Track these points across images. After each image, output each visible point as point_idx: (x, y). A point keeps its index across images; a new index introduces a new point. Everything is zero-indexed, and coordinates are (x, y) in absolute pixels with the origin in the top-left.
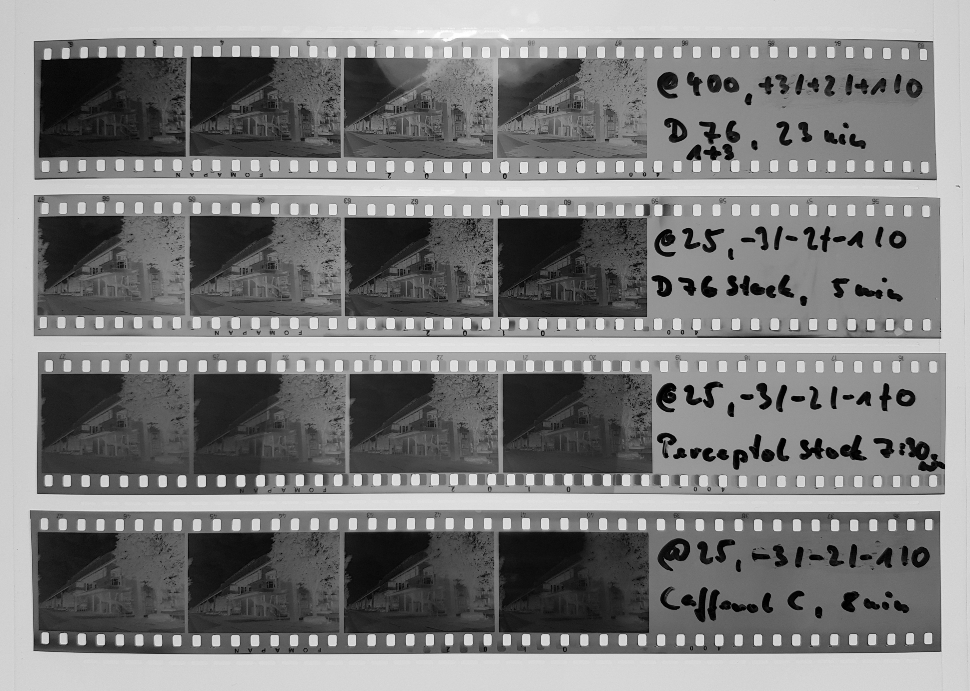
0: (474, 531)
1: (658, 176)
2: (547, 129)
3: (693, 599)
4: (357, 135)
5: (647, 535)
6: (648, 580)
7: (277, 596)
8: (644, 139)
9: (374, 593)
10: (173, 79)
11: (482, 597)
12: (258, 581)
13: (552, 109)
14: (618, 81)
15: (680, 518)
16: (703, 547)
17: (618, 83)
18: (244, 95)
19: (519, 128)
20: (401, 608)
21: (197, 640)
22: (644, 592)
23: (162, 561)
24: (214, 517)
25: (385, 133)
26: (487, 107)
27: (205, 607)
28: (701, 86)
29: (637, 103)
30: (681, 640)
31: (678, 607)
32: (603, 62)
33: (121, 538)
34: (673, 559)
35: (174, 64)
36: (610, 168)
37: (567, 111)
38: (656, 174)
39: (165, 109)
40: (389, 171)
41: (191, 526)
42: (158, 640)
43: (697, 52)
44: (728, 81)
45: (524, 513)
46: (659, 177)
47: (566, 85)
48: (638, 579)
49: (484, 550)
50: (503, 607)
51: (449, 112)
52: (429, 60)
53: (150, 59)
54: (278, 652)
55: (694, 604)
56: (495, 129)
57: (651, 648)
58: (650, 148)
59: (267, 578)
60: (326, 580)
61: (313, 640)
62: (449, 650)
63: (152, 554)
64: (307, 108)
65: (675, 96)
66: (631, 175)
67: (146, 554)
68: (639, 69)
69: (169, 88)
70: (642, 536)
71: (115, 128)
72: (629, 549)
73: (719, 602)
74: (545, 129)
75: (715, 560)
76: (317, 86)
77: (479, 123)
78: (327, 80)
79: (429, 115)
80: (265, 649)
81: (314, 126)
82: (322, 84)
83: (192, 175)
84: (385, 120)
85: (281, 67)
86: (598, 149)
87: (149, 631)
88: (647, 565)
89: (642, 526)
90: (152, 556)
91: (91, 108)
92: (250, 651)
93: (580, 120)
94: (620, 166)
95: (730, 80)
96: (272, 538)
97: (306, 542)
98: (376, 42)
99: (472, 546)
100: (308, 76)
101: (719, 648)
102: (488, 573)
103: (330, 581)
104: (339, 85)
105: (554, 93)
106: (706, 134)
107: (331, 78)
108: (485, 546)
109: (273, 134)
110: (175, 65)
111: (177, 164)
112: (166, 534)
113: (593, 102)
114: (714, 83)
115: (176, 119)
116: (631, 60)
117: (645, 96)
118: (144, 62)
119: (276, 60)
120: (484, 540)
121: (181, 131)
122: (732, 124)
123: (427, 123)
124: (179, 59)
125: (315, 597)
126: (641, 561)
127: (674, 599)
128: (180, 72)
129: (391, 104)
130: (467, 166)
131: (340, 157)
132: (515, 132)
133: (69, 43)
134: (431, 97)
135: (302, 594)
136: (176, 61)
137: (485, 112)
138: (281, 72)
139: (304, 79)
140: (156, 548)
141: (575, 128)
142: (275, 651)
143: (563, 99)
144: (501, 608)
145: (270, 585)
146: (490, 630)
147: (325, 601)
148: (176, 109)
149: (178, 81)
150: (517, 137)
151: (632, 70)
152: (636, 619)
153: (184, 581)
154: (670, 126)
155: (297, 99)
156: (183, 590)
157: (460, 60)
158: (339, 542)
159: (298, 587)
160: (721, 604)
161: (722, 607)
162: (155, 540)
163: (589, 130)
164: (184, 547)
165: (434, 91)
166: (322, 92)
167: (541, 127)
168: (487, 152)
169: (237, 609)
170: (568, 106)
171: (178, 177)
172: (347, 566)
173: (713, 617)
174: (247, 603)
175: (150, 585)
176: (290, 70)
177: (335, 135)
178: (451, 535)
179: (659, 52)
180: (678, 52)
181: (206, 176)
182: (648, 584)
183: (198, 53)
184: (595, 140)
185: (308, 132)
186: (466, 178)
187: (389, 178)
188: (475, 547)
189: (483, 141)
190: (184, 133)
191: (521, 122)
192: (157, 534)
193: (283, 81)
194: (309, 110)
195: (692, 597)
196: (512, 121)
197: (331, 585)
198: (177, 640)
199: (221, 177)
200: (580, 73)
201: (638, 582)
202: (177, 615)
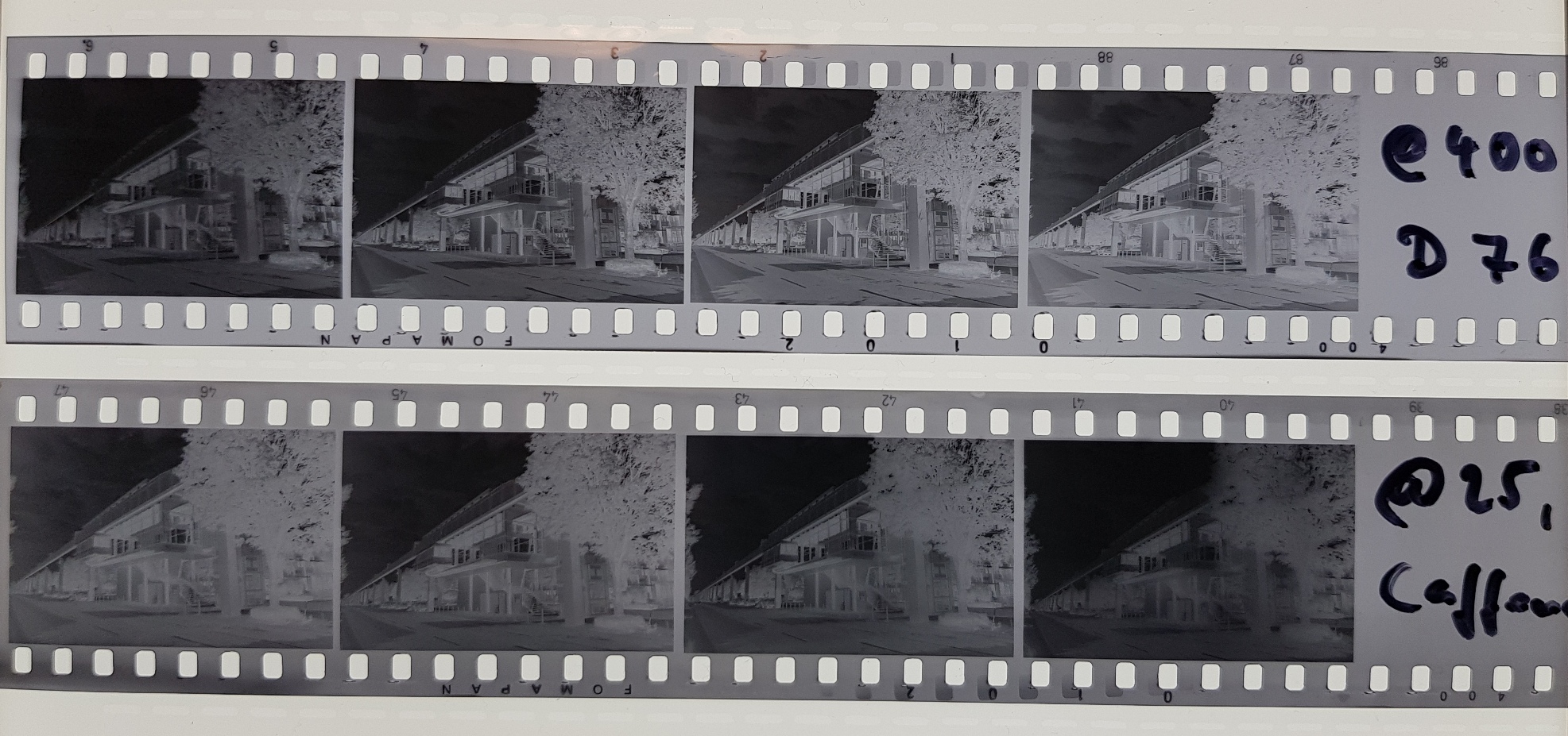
0: (969, 437)
1: (1382, 352)
2: (1138, 244)
3: (1449, 590)
4: (719, 254)
5: (1352, 448)
6: (1353, 547)
7: (536, 571)
8: (1351, 270)
9: (750, 566)
10: (314, 126)
11: (988, 580)
12: (497, 536)
13: (1149, 201)
14: (1297, 142)
15: (1422, 413)
16: (1472, 475)
17: (1296, 147)
18: (473, 165)
19: (1075, 241)
20: (808, 600)
21: (358, 666)
22: (1344, 574)
23: (283, 491)
24: (401, 396)
25: (780, 251)
26: (1005, 195)
27: (377, 593)
28: (1475, 155)
29: (1337, 192)
30: (1421, 678)
31: (1417, 608)
32: (1262, 99)
33: (192, 439)
34: (1408, 503)
35: (317, 93)
36: (1279, 331)
37: (1184, 206)
38: (1379, 349)
39: (295, 191)
40: (787, 333)
41: (349, 414)
42: (272, 665)
43: (1467, 82)
44: (1533, 147)
45: (1079, 400)
46: (1385, 355)
47: (1182, 150)
48: (1332, 545)
49: (991, 477)
50: (1032, 603)
51: (922, 207)
52: (879, 93)
53: (263, 81)
54: (537, 692)
55: (1451, 601)
56: (1022, 242)
57: (1357, 697)
58: (1365, 289)
59: (515, 531)
60: (645, 537)
61: (615, 668)
62: (912, 694)
63: (262, 475)
64: (611, 195)
65: (1419, 177)
66: (1323, 347)
67: (248, 475)
68: (1343, 118)
69: (306, 146)
70: (1339, 451)
71: (185, 233)
72: (1311, 479)
73: (1505, 595)
74: (1133, 244)
75: (1496, 504)
76: (634, 146)
77: (988, 230)
78: (657, 134)
79: (879, 212)
80: (509, 686)
81: (626, 235)
82: (644, 143)
83: (356, 340)
84: (781, 222)
85: (554, 105)
86: (1252, 290)
87: (255, 643)
88: (1352, 515)
89: (1340, 429)
90: (263, 479)
91: (132, 188)
92: (477, 690)
93: (1211, 226)
94: (1300, 328)
95: (1538, 144)
96: (527, 445)
97: (601, 453)
98: (764, 52)
99: (965, 470)
100: (614, 125)
101: (1502, 696)
102: (999, 529)
103: (653, 539)
104: (682, 146)
105: (1154, 167)
106: (1487, 261)
107: (664, 131)
108: (993, 469)
109: (535, 251)
110: (320, 95)
111: (323, 314)
112: (293, 432)
113: (1242, 186)
114: (1504, 150)
115: (319, 216)
116: (1324, 96)
117: (1354, 175)
118: (249, 88)
119: (542, 89)
120: (991, 457)
121: (332, 244)
122: (1542, 240)
123: (874, 229)
124: (328, 82)
125: (621, 573)
126: (1339, 506)
127: (1408, 589)
128: (331, 113)
129: (794, 188)
130: (960, 323)
131: (682, 302)
132: (1066, 250)
133: (84, 42)
134: (883, 173)
135: (591, 567)
136: (321, 86)
137: (1002, 206)
138: (555, 115)
139: (605, 131)
140: (271, 463)
141: (1200, 244)
142: (533, 692)
143: (1175, 180)
144: (1027, 606)
145: (523, 545)
146: (1004, 653)
147: (643, 581)
148: (320, 194)
149: (325, 132)
150: (1070, 262)
151: (1325, 118)
152: (1325, 632)
153: (332, 535)
154: (1409, 243)
155: (588, 175)
156: (330, 554)
157: (947, 93)
158: (674, 455)
159: (584, 551)
160: (1508, 600)
161: (1511, 607)
162: (269, 444)
163: (1232, 247)
164: (334, 459)
165: (889, 160)
166: (644, 161)
167: (1124, 240)
168: (1002, 292)
169: (449, 599)
170: (1185, 195)
171: (325, 344)
172: (691, 506)
173: (1491, 627)
174: (471, 585)
175: (254, 543)
176: (575, 111)
177: (672, 254)
178: (918, 445)
179: (1384, 82)
180: (1426, 82)
181: (386, 342)
182: (1352, 556)
183: (370, 69)
184: (1245, 270)
185: (613, 247)
186: (957, 349)
187: (789, 349)
188: (970, 473)
189: (997, 269)
190: (338, 247)
191: (1080, 229)
192: (273, 432)
193: (558, 135)
194: (616, 200)
195: (1447, 586)
196: (1062, 226)
197: (655, 548)
198: (315, 666)
199: (420, 345)
200: (1211, 122)
201: (1331, 551)
202: (316, 610)
